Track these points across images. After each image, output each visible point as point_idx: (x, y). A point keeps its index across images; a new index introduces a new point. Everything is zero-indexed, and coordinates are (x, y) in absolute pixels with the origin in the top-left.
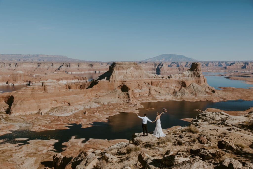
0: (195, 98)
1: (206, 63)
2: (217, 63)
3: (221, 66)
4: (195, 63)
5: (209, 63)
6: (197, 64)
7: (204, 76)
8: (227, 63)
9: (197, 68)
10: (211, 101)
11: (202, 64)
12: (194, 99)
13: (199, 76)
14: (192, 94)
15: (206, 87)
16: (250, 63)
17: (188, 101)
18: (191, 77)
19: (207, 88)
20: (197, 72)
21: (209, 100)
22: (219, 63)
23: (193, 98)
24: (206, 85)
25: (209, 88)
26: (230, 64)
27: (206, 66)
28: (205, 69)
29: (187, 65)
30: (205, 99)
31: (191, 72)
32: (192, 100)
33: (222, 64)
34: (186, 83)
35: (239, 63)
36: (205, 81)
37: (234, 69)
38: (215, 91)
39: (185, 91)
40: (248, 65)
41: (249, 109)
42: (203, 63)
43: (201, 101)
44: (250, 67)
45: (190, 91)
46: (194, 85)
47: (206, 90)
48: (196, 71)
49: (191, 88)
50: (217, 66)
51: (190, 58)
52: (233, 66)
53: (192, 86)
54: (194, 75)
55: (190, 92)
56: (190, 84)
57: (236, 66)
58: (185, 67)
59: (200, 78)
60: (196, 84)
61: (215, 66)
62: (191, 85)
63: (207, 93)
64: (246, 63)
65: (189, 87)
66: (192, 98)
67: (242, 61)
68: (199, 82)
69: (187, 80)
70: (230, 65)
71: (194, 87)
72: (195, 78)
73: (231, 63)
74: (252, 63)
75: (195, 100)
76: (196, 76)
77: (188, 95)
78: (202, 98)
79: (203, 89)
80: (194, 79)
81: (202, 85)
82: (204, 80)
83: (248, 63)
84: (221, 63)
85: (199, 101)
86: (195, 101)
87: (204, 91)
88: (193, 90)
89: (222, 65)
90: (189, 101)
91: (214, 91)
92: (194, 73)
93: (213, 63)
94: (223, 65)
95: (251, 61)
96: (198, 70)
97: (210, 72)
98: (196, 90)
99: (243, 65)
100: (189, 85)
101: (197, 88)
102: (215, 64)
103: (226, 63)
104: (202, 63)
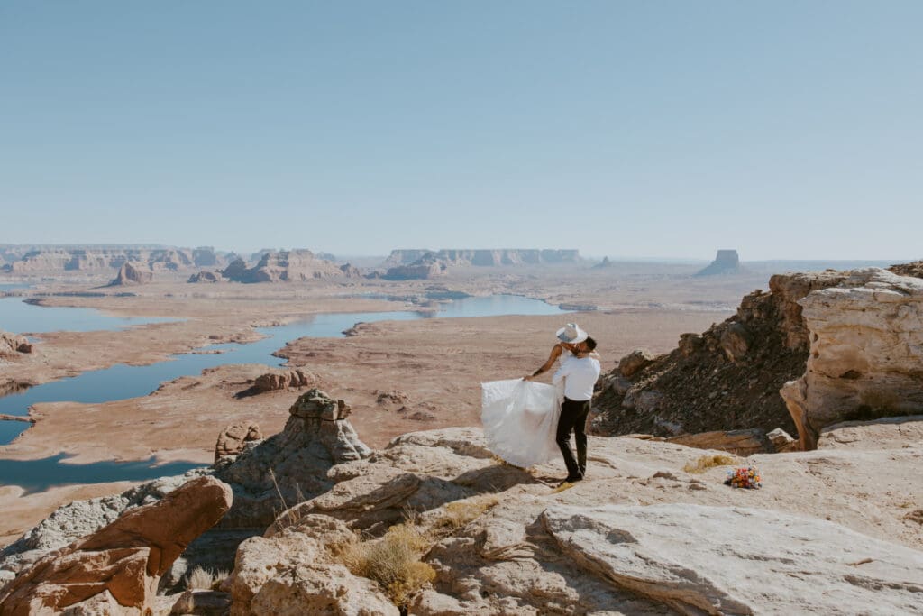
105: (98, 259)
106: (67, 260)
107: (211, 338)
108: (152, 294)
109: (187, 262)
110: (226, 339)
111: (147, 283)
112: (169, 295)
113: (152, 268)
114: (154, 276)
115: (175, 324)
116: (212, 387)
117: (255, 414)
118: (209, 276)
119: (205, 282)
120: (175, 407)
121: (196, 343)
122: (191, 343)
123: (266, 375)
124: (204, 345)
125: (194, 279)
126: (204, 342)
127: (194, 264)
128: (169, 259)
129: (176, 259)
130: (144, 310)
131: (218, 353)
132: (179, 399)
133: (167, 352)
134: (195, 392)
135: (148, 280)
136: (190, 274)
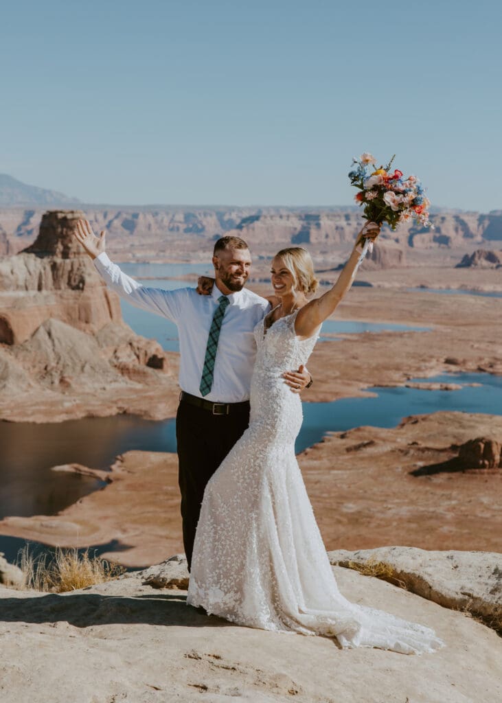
0: (61, 402)
1: (124, 216)
2: (180, 217)
3: (197, 229)
4: (60, 216)
5: (141, 216)
6: (69, 216)
7: (106, 285)
8: (226, 218)
9: (71, 241)
10: (141, 416)
11: (106, 222)
12: (53, 408)
13: (78, 285)
14: (48, 379)
15: (116, 340)
16: (328, 216)
17: (26, 419)
18: (40, 289)
19: (123, 346)
20: (68, 261)
21: (131, 410)
22: (188, 217)
23: (53, 404)
24: (116, 329)
25: (131, 344)
26: (238, 221)
27: (127, 232)
28: (121, 247)
29: (29, 227)
30: (115, 402)
31: (39, 260)
32: (46, 413)
33: (201, 222)
34: (14, 324)
35: (281, 217)
36: (114, 311)
37: (259, 244)
38: (162, 360)
39: (6, 367)
40: (318, 225)
41: (323, 442)
42: (110, 217)
43: (91, 417)
44: (327, 236)
45: (34, 367)
46: (53, 333)
47: (118, 354)
48: (65, 255)
49: (39, 347)
50: (178, 229)
51: (44, 191)
52: (251, 230)
53: (47, 337)
54: (56, 279)
55: (36, 370)
56: (37, 330)
57: (267, 229)
58: (20, 235)
59: (87, 292)
60: (68, 327)
61: (172, 230)
62: (42, 334)
63: (124, 370)
64: (311, 218)
65: (26, 344)
66: (43, 403)
67: (292, 209)
68: (81, 317)
69: (16, 304)
70: (240, 227)
71: (56, 341)
72: (61, 297)
73: (246, 215)
74: (334, 216)
75: (62, 412)
76: (63, 285)
77: (24, 386)
78: (100, 403)
79: (105, 353)
80: (53, 301)
81: (96, 330)
82: (108, 303)
83: (317, 218)
84: (200, 218)
85: (83, 415)
86: (59, 419)
87: (110, 361)
88: (52, 356)
89: (203, 229)
90: (31, 419)
91: (156, 363)
92: (54, 267)
93: (159, 217)
94: (207, 229)
95: (331, 209)
96: (74, 250)
97: (145, 263)
98: (65, 358)
99: (298, 224)
100: (31, 331)
101: (72, 350)
102: (172, 220)
103: (220, 215)
104: (105, 216)
105: (337, 228)
106: (295, 229)
107: (448, 361)
108: (397, 285)
109: (468, 235)
110: (472, 365)
111: (394, 267)
112: (422, 287)
113: (411, 243)
114: (404, 256)
115: (401, 335)
116: (393, 451)
117: (440, 510)
118: (491, 257)
119: (484, 268)
120: (316, 483)
121: (419, 369)
122: (410, 367)
123: (479, 440)
124: (432, 374)
125: (467, 262)
126: (432, 368)
127: (479, 238)
128: (438, 230)
129: (449, 229)
130: (370, 309)
131: (447, 389)
132: (333, 468)
133: (367, 382)
134: (362, 459)
135: (394, 262)
136: (463, 254)
